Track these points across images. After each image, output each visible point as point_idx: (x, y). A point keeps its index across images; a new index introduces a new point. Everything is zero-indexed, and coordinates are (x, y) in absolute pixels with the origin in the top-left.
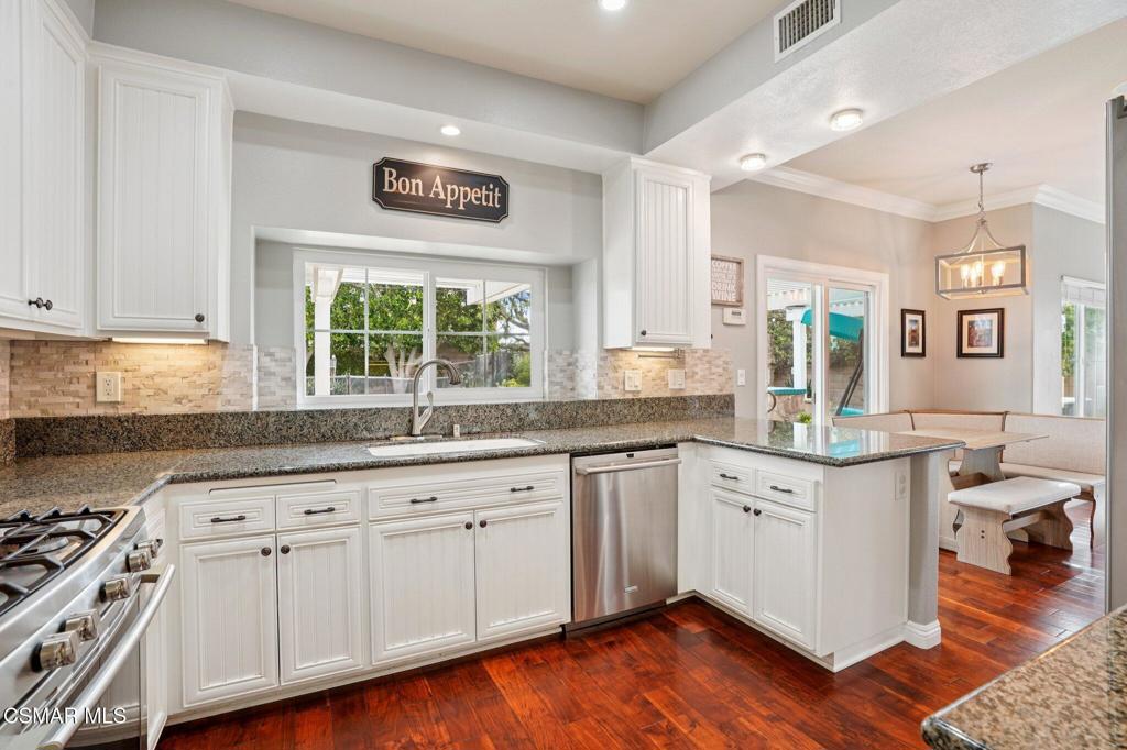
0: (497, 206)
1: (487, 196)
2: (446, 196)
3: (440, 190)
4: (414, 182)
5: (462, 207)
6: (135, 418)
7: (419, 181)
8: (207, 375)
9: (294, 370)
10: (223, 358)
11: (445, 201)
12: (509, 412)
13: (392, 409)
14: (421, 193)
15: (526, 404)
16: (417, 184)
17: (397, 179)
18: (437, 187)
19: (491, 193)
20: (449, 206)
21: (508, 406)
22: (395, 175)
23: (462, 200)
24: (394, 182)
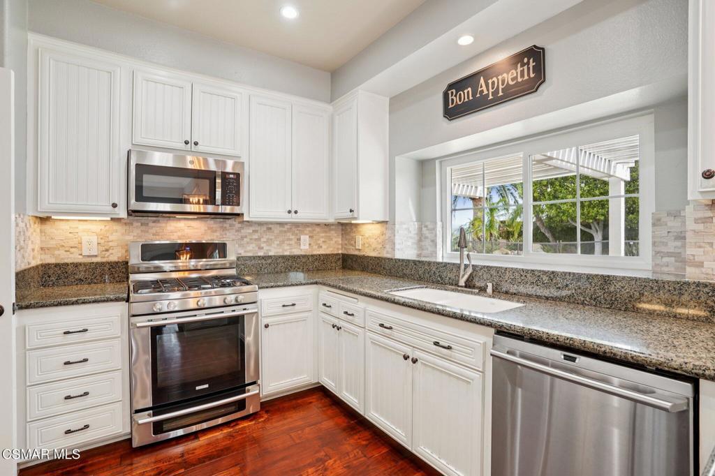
0: (532, 75)
1: (522, 72)
2: (488, 90)
3: (484, 88)
4: (466, 91)
5: (501, 94)
6: (364, 257)
7: (470, 89)
8: (382, 237)
9: (436, 236)
10: (386, 229)
11: (488, 95)
12: (545, 278)
13: (454, 264)
14: (471, 98)
15: (565, 273)
16: (468, 92)
17: (456, 96)
18: (481, 87)
19: (526, 67)
20: (491, 97)
21: (545, 273)
22: (454, 93)
23: (501, 87)
24: (454, 98)
